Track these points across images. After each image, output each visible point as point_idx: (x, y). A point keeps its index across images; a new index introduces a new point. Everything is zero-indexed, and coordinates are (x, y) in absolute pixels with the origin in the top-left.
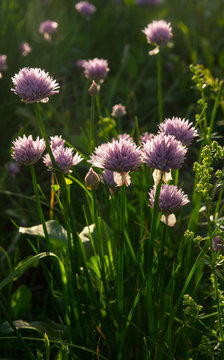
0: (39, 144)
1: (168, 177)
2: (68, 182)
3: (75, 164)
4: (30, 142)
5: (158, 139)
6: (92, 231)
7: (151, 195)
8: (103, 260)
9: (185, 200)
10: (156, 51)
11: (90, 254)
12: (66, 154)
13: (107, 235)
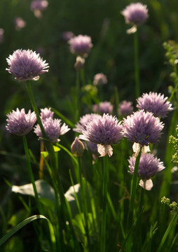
0: (31, 117)
1: (147, 149)
2: (56, 149)
3: (63, 133)
4: (23, 115)
5: (138, 115)
6: (77, 190)
7: (130, 162)
8: (86, 218)
9: (161, 167)
10: (134, 30)
11: (75, 212)
12: (54, 125)
13: (91, 195)
